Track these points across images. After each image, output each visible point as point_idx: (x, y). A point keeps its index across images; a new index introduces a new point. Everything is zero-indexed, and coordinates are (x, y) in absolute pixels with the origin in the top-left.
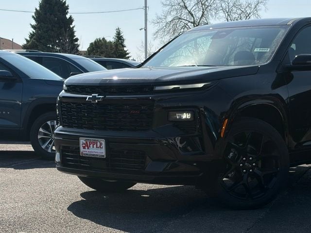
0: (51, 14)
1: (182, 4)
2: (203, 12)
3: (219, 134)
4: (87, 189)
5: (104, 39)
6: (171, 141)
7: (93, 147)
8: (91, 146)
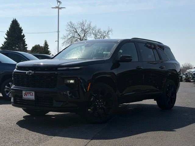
0: (14, 33)
1: (75, 30)
2: (84, 35)
3: (87, 90)
4: (26, 114)
5: (39, 45)
6: (65, 93)
7: (29, 95)
8: (28, 95)
